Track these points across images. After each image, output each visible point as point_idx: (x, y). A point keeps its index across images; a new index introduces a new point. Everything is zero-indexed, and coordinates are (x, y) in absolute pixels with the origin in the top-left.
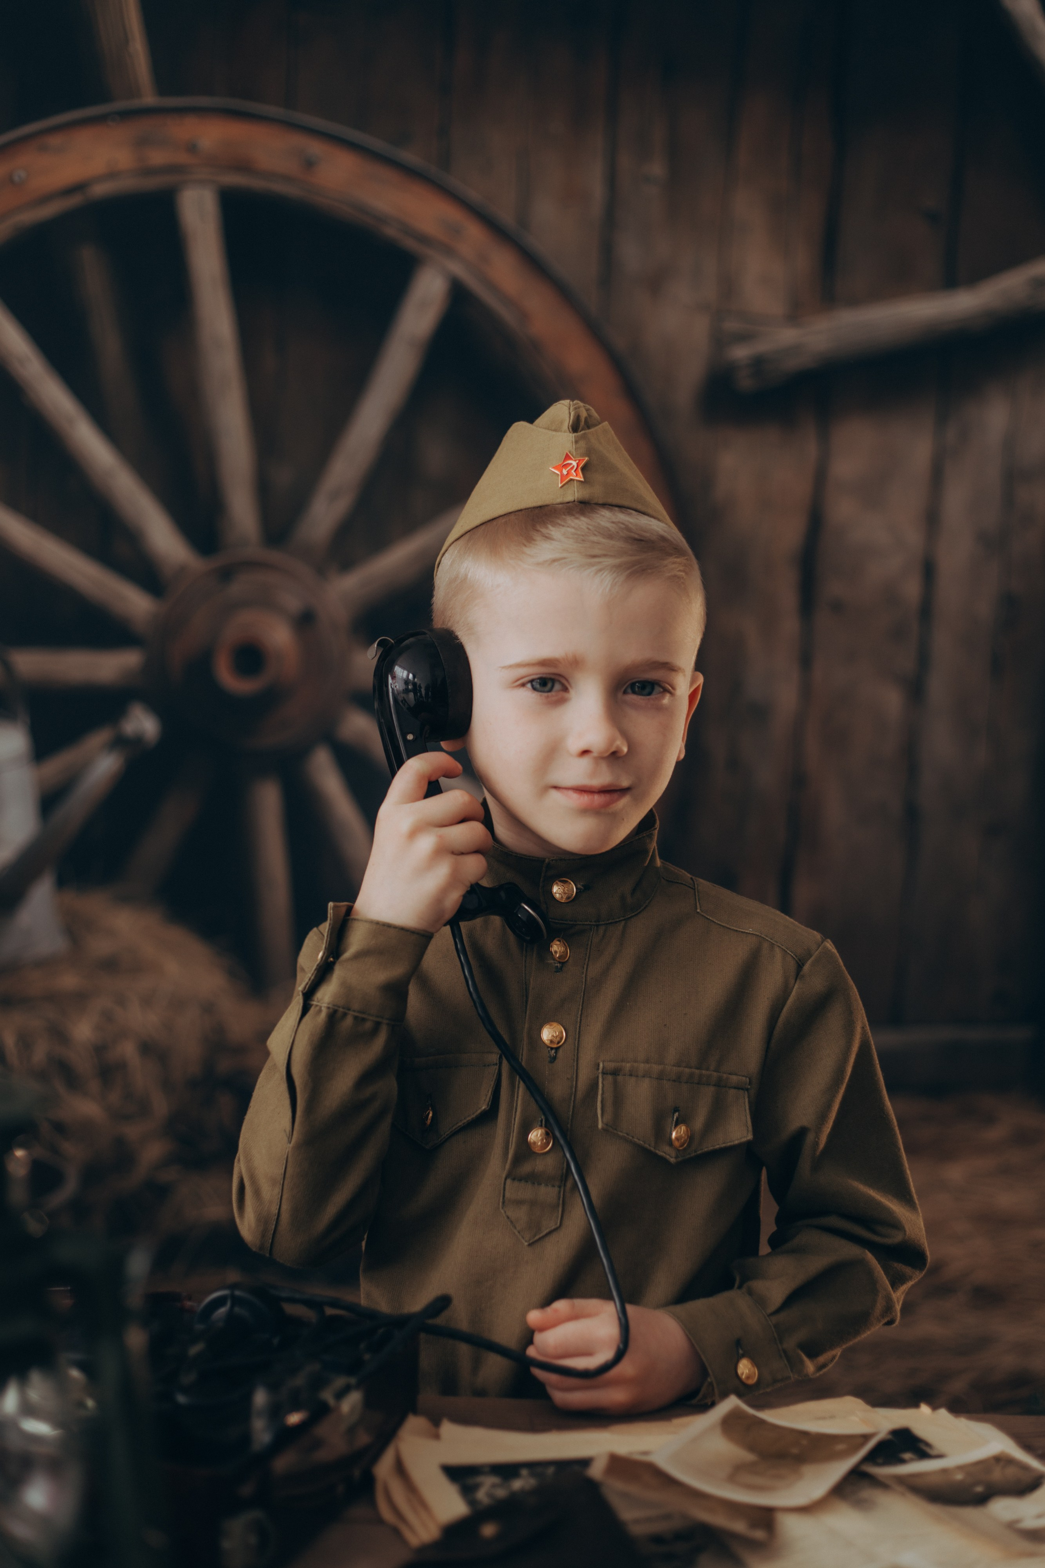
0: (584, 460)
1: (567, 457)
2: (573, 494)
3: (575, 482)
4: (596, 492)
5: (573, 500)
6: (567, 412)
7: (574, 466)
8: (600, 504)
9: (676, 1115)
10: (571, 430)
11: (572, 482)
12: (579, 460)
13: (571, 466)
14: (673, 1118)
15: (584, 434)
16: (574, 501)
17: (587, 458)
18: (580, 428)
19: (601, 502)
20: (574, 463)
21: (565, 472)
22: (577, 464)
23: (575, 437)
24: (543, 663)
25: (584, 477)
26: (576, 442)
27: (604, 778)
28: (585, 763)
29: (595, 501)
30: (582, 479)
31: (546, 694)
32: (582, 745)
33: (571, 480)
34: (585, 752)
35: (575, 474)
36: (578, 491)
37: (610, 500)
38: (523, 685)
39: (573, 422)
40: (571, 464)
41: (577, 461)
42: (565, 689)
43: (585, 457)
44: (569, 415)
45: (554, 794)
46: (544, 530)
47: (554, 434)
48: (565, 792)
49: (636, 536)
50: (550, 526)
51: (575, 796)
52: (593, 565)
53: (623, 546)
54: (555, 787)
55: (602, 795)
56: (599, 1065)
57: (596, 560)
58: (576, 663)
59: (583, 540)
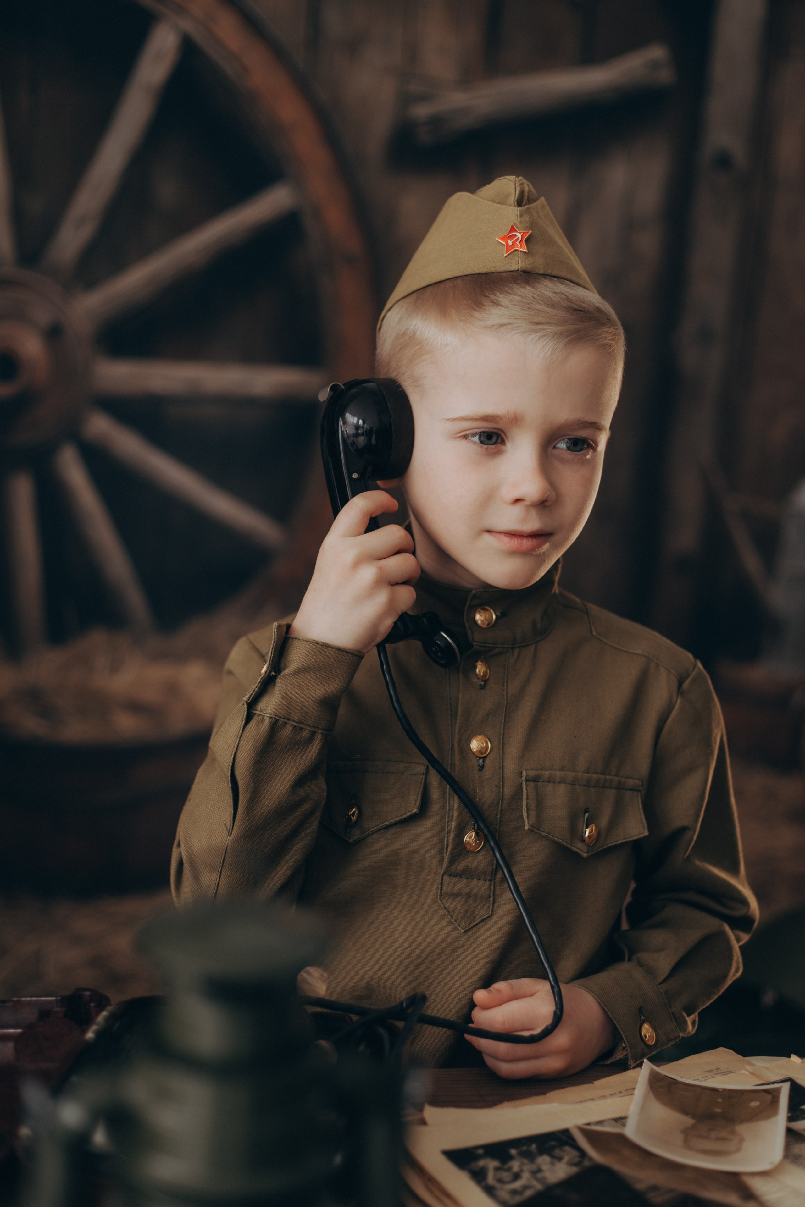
0: (528, 232)
1: (513, 229)
2: (517, 264)
3: (519, 252)
4: (538, 263)
5: (516, 269)
6: (513, 187)
7: (519, 238)
8: (540, 274)
9: (587, 815)
10: (516, 204)
11: (516, 252)
12: (524, 233)
13: (516, 238)
14: (584, 818)
15: (528, 208)
16: (518, 270)
17: (531, 231)
18: (524, 203)
19: (541, 273)
20: (519, 235)
21: (510, 243)
22: (522, 236)
23: (520, 211)
24: (486, 418)
25: (528, 248)
26: (521, 216)
27: (533, 524)
28: (518, 509)
29: (537, 271)
30: (526, 251)
31: (486, 446)
32: (517, 494)
33: (516, 250)
34: (518, 500)
35: (519, 245)
36: (521, 261)
37: (549, 271)
38: (465, 437)
39: (518, 197)
40: (516, 236)
41: (522, 234)
42: (503, 442)
43: (530, 230)
44: (514, 190)
45: (487, 537)
46: (492, 297)
47: (499, 206)
48: (498, 535)
49: (576, 307)
50: (498, 293)
51: (506, 539)
52: (537, 331)
53: (564, 315)
54: (489, 531)
55: (530, 539)
56: (522, 773)
57: (540, 327)
58: (516, 420)
59: (528, 308)
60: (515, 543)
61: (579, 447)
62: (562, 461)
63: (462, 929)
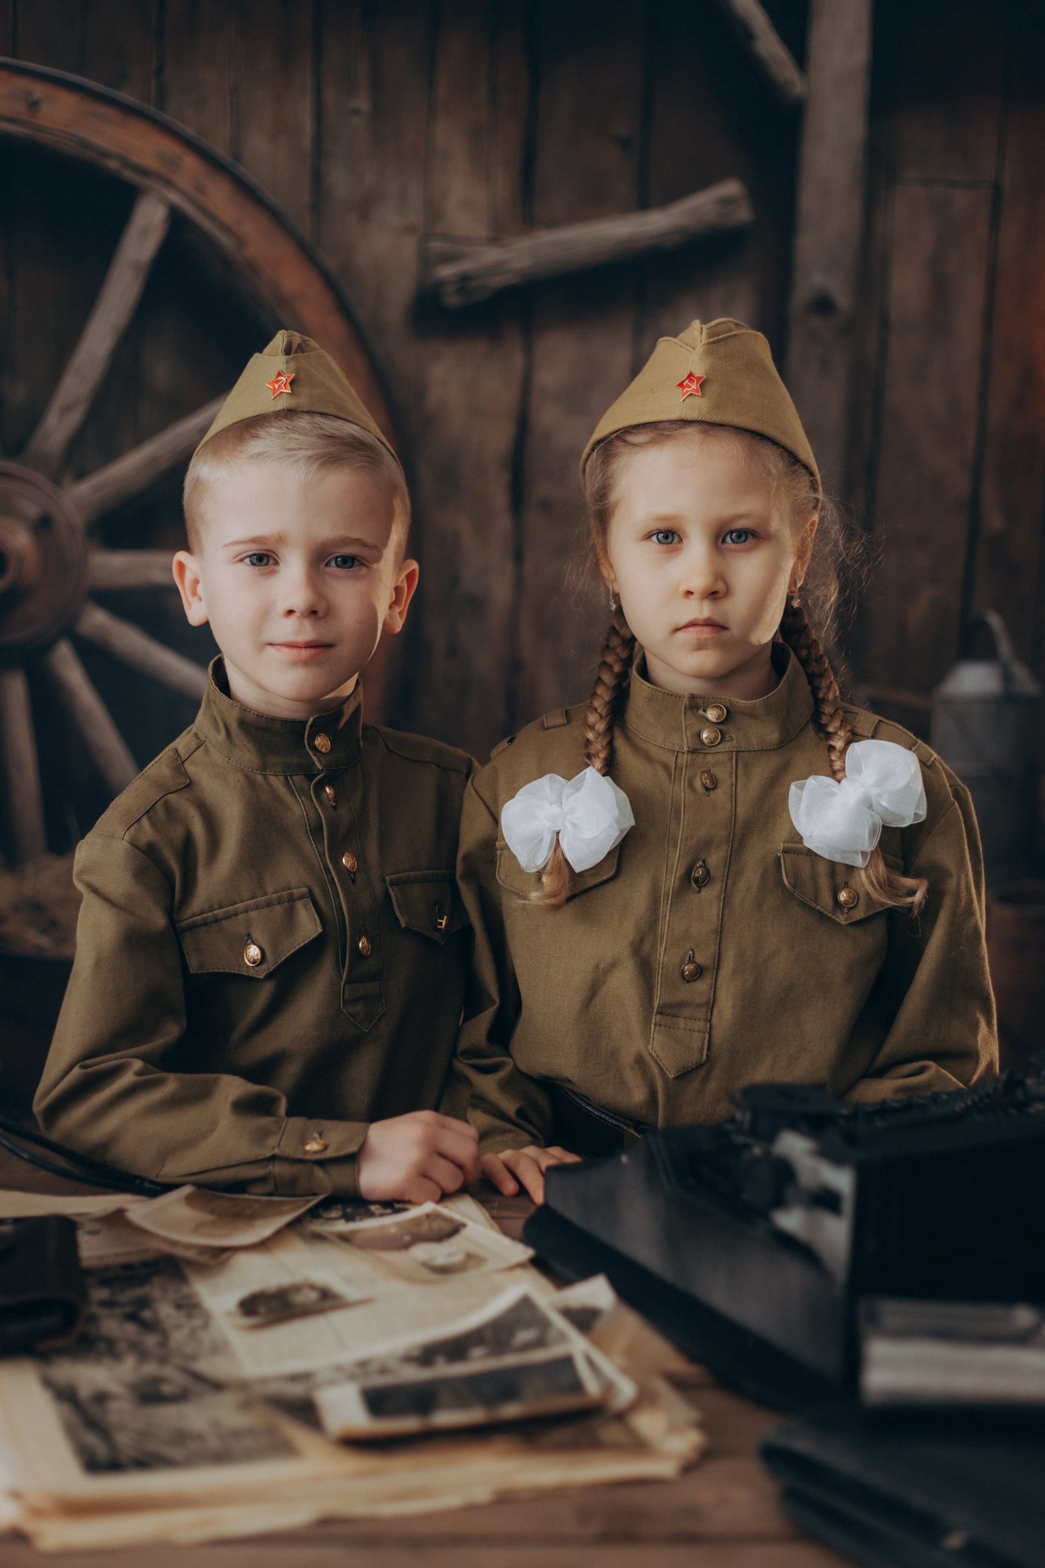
0: (292, 376)
1: (279, 374)
2: (282, 404)
3: (285, 394)
4: (302, 401)
5: (282, 409)
6: (281, 339)
7: (284, 381)
8: (305, 412)
10: (284, 353)
11: (282, 394)
12: (288, 377)
13: (282, 381)
15: (295, 356)
16: (284, 409)
17: (294, 375)
18: (293, 352)
19: (306, 410)
20: (284, 379)
21: (277, 386)
22: (286, 379)
23: (286, 358)
24: (254, 540)
25: (292, 390)
26: (287, 363)
27: (308, 633)
28: (292, 621)
29: (302, 409)
30: (290, 392)
31: (258, 568)
32: (287, 606)
33: (282, 393)
34: (290, 612)
35: (284, 388)
36: (287, 401)
37: (314, 409)
38: (242, 560)
39: (286, 346)
40: (281, 380)
41: (287, 378)
42: (277, 563)
43: (293, 373)
44: (282, 342)
45: (270, 649)
46: (253, 431)
47: (273, 357)
48: (279, 647)
49: (327, 434)
50: (258, 428)
51: (285, 650)
52: (289, 457)
53: (315, 441)
54: (271, 644)
55: (309, 649)
56: (384, 879)
57: (293, 452)
58: (281, 539)
59: (283, 437)
60: (294, 652)
61: (349, 564)
62: (335, 577)
63: (366, 1029)
